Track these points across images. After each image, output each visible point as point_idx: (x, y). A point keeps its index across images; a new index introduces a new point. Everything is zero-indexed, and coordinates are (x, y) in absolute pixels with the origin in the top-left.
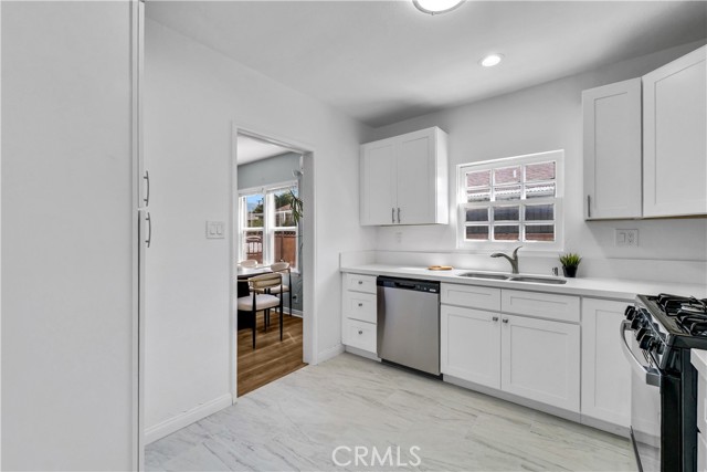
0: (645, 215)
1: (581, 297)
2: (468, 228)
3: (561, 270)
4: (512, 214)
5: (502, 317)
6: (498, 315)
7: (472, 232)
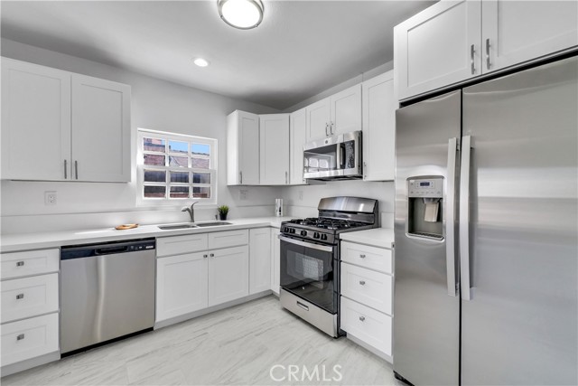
0: (261, 184)
1: (249, 229)
2: (146, 188)
3: (219, 217)
4: (184, 179)
5: (209, 253)
6: (206, 253)
7: (149, 191)
